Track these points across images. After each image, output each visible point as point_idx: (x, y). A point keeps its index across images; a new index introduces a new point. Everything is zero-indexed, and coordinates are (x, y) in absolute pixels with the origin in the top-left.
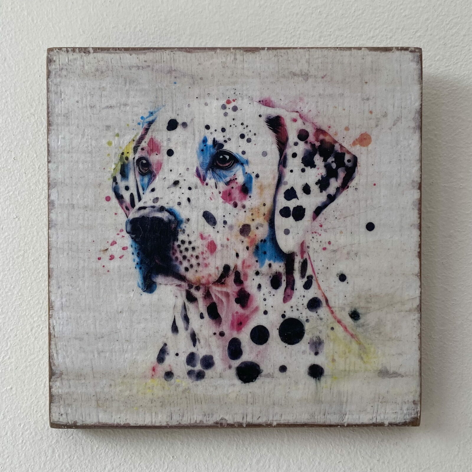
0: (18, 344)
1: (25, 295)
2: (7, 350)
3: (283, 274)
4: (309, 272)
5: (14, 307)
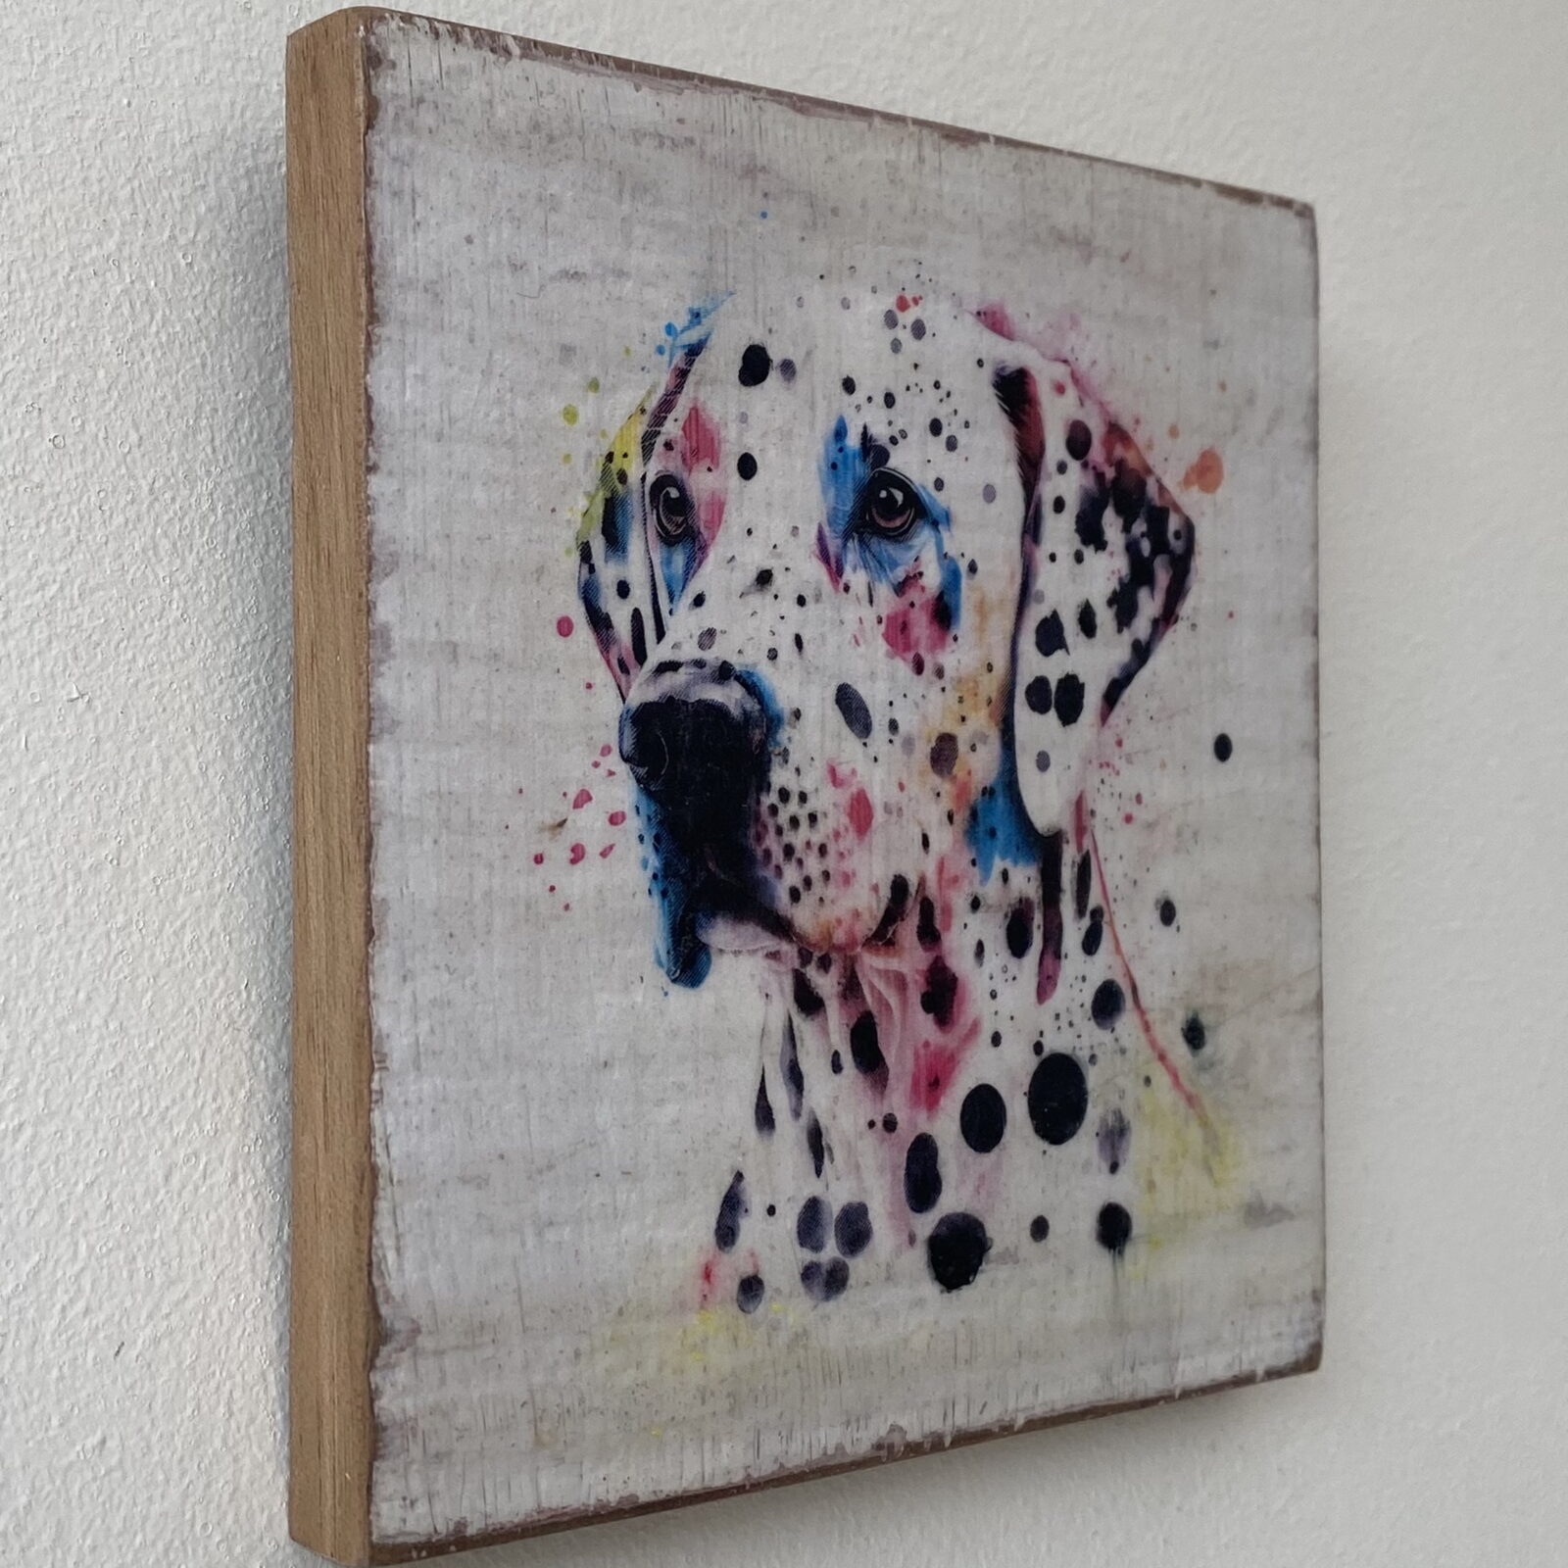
0: (119, 1247)
1: (133, 1032)
2: (78, 1277)
5: (94, 1082)
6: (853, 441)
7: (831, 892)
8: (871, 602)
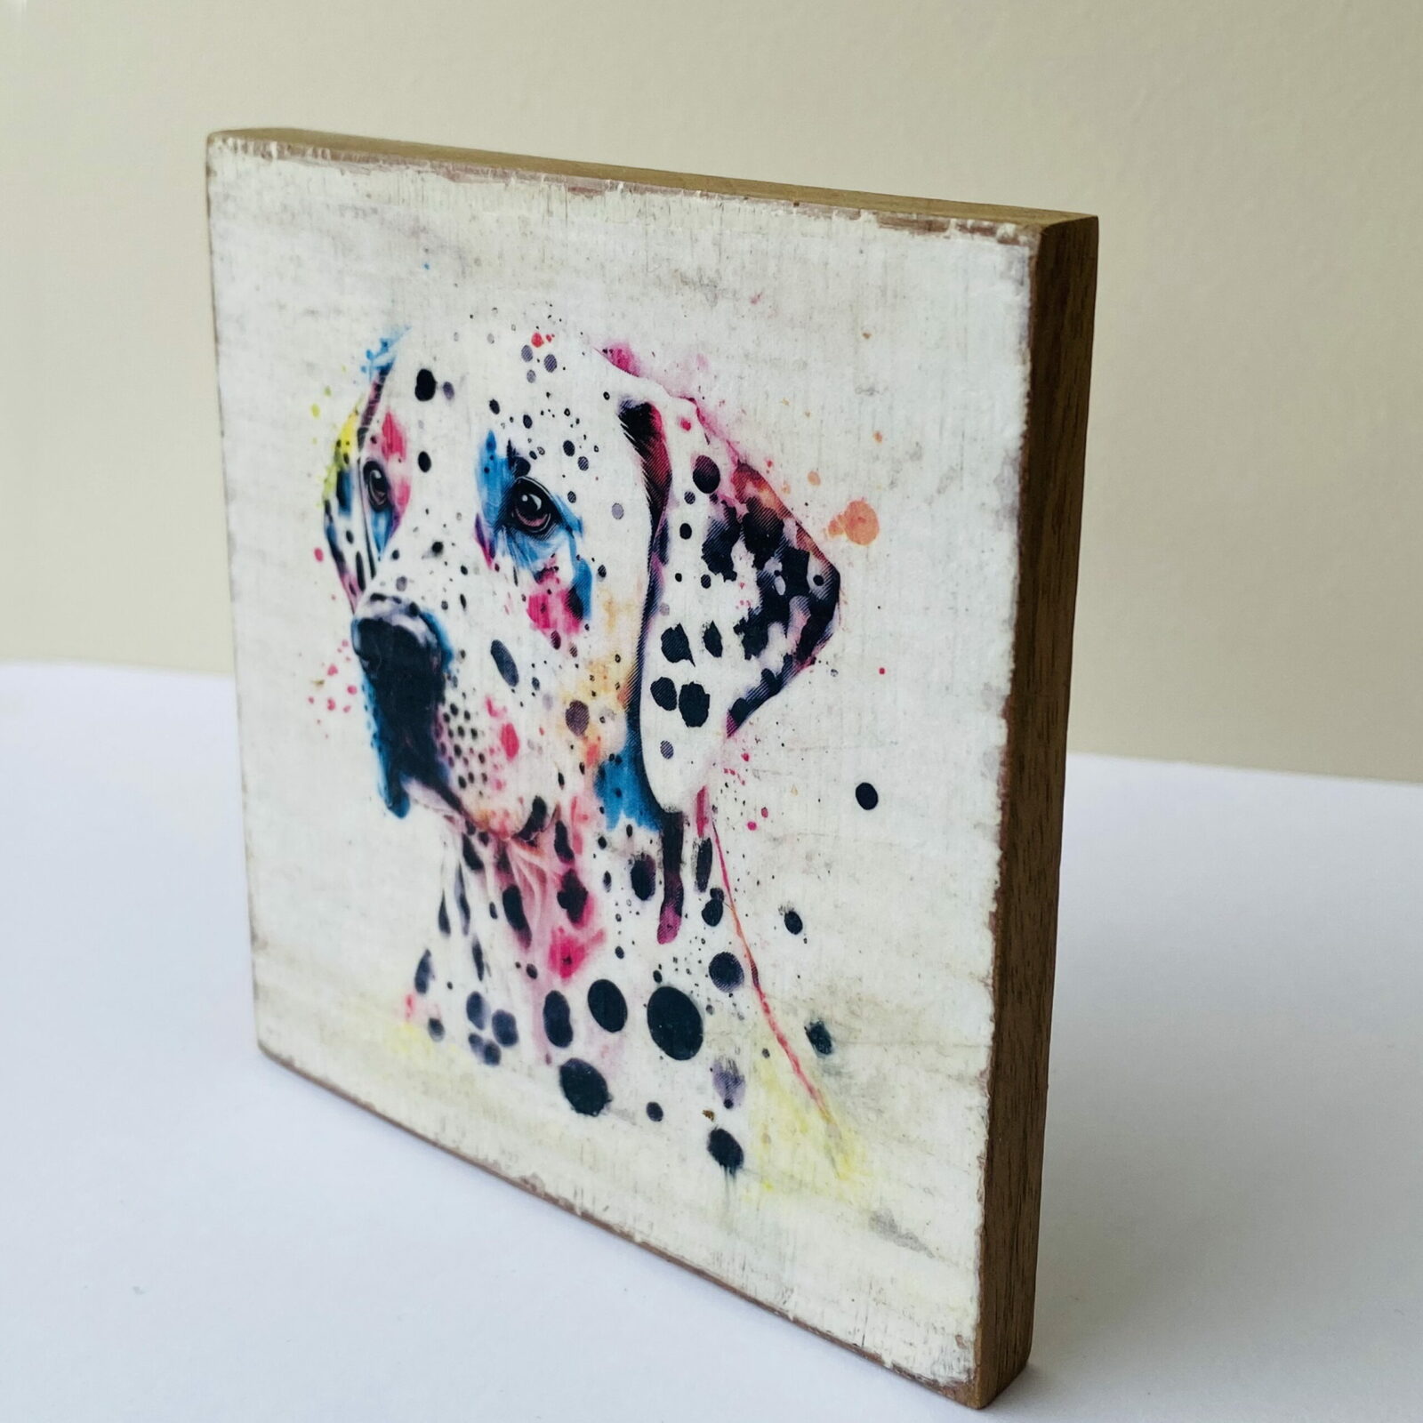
3: (657, 865)
4: (715, 880)
6: (501, 452)
7: (488, 790)
8: (516, 582)
